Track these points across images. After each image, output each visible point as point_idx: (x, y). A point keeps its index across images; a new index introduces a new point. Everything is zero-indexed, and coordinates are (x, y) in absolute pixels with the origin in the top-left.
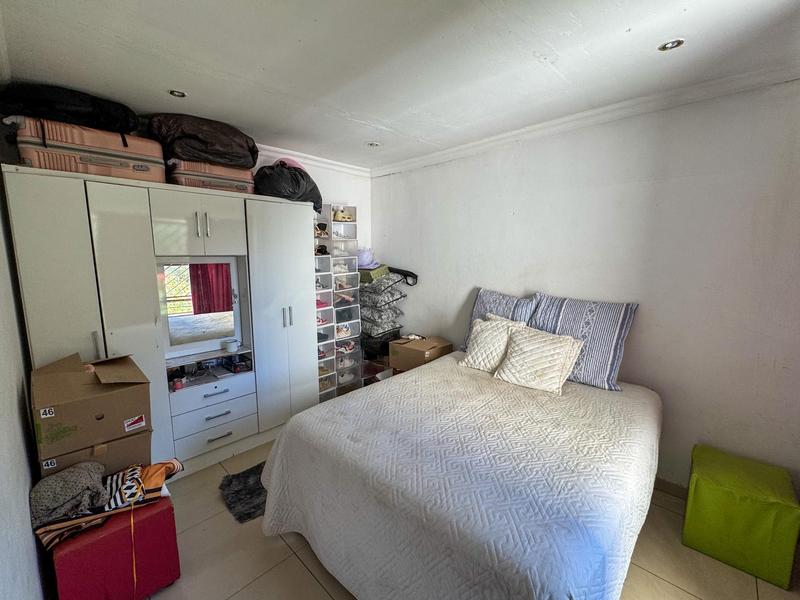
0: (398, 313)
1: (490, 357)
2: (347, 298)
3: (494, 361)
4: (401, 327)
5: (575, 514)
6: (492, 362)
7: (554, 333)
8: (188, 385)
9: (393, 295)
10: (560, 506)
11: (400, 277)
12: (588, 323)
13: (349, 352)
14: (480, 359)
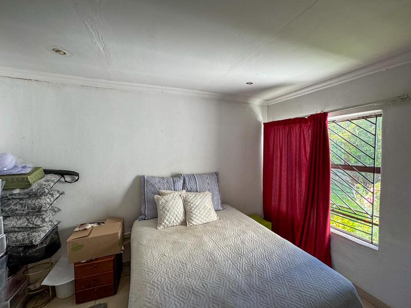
0: (55, 211)
1: (178, 215)
3: (181, 217)
4: (59, 223)
6: (180, 218)
7: (197, 192)
9: (52, 195)
11: (57, 177)
12: (208, 184)
14: (173, 219)
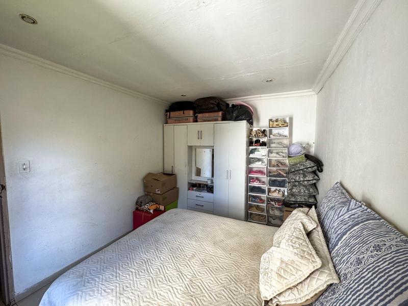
2: (282, 173)
5: (84, 290)
8: (196, 190)
10: (93, 284)
13: (277, 206)
